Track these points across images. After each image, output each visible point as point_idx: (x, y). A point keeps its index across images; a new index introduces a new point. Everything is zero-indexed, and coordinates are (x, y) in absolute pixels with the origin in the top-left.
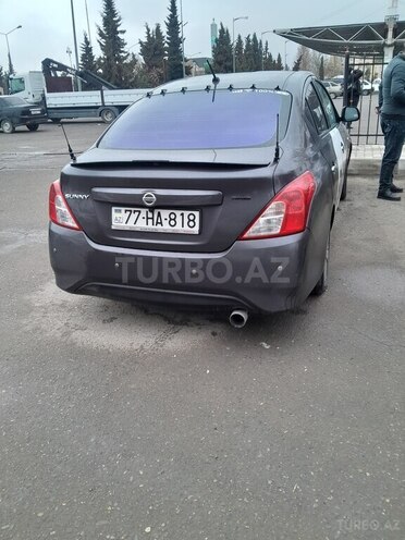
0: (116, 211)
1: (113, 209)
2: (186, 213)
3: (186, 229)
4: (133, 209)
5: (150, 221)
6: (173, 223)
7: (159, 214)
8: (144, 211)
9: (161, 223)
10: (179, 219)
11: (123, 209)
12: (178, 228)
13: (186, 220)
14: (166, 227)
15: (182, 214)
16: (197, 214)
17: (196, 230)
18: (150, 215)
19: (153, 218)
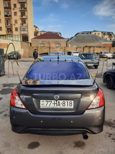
0: (42, 101)
1: (41, 101)
2: (69, 101)
3: (69, 107)
4: (49, 101)
5: (55, 105)
6: (64, 105)
7: (59, 102)
8: (53, 101)
9: (60, 105)
10: (66, 103)
11: (45, 101)
12: (66, 107)
13: (69, 104)
14: (61, 106)
15: (67, 102)
16: (73, 101)
17: (72, 107)
18: (55, 102)
19: (56, 104)
